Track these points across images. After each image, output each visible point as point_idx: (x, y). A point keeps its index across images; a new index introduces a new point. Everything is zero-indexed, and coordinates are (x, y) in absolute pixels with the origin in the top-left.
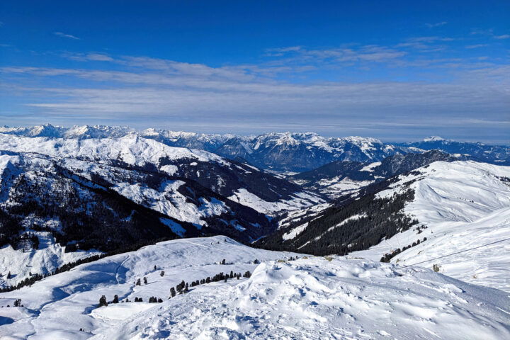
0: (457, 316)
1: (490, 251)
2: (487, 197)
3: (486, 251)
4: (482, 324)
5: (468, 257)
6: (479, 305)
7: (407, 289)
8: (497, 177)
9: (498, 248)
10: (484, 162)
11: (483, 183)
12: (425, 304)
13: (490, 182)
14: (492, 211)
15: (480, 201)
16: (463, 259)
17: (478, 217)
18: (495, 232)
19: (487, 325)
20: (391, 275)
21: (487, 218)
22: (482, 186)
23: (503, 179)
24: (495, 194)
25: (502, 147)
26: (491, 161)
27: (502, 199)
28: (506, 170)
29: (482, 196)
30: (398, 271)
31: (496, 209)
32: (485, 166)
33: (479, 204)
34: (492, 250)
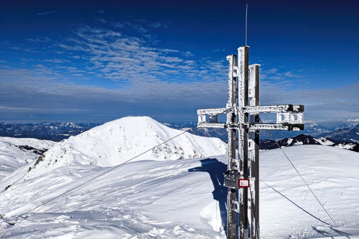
0: (87, 231)
1: (38, 194)
2: (10, 161)
3: (35, 195)
4: (102, 229)
5: (23, 203)
6: (86, 221)
7: (32, 230)
8: (16, 146)
9: (43, 191)
10: (7, 136)
11: (7, 152)
12: (63, 232)
13: (12, 150)
14: (14, 171)
15: (5, 165)
16: (19, 205)
17: (4, 177)
18: (37, 181)
19: (105, 229)
20: (8, 227)
21: (11, 176)
22: (6, 153)
23: (20, 147)
24: (15, 158)
25: (19, 125)
26: (12, 135)
27: (20, 161)
28: (22, 141)
29: (6, 161)
30: (11, 222)
31: (17, 168)
32: (7, 139)
33: (5, 167)
34: (39, 193)
